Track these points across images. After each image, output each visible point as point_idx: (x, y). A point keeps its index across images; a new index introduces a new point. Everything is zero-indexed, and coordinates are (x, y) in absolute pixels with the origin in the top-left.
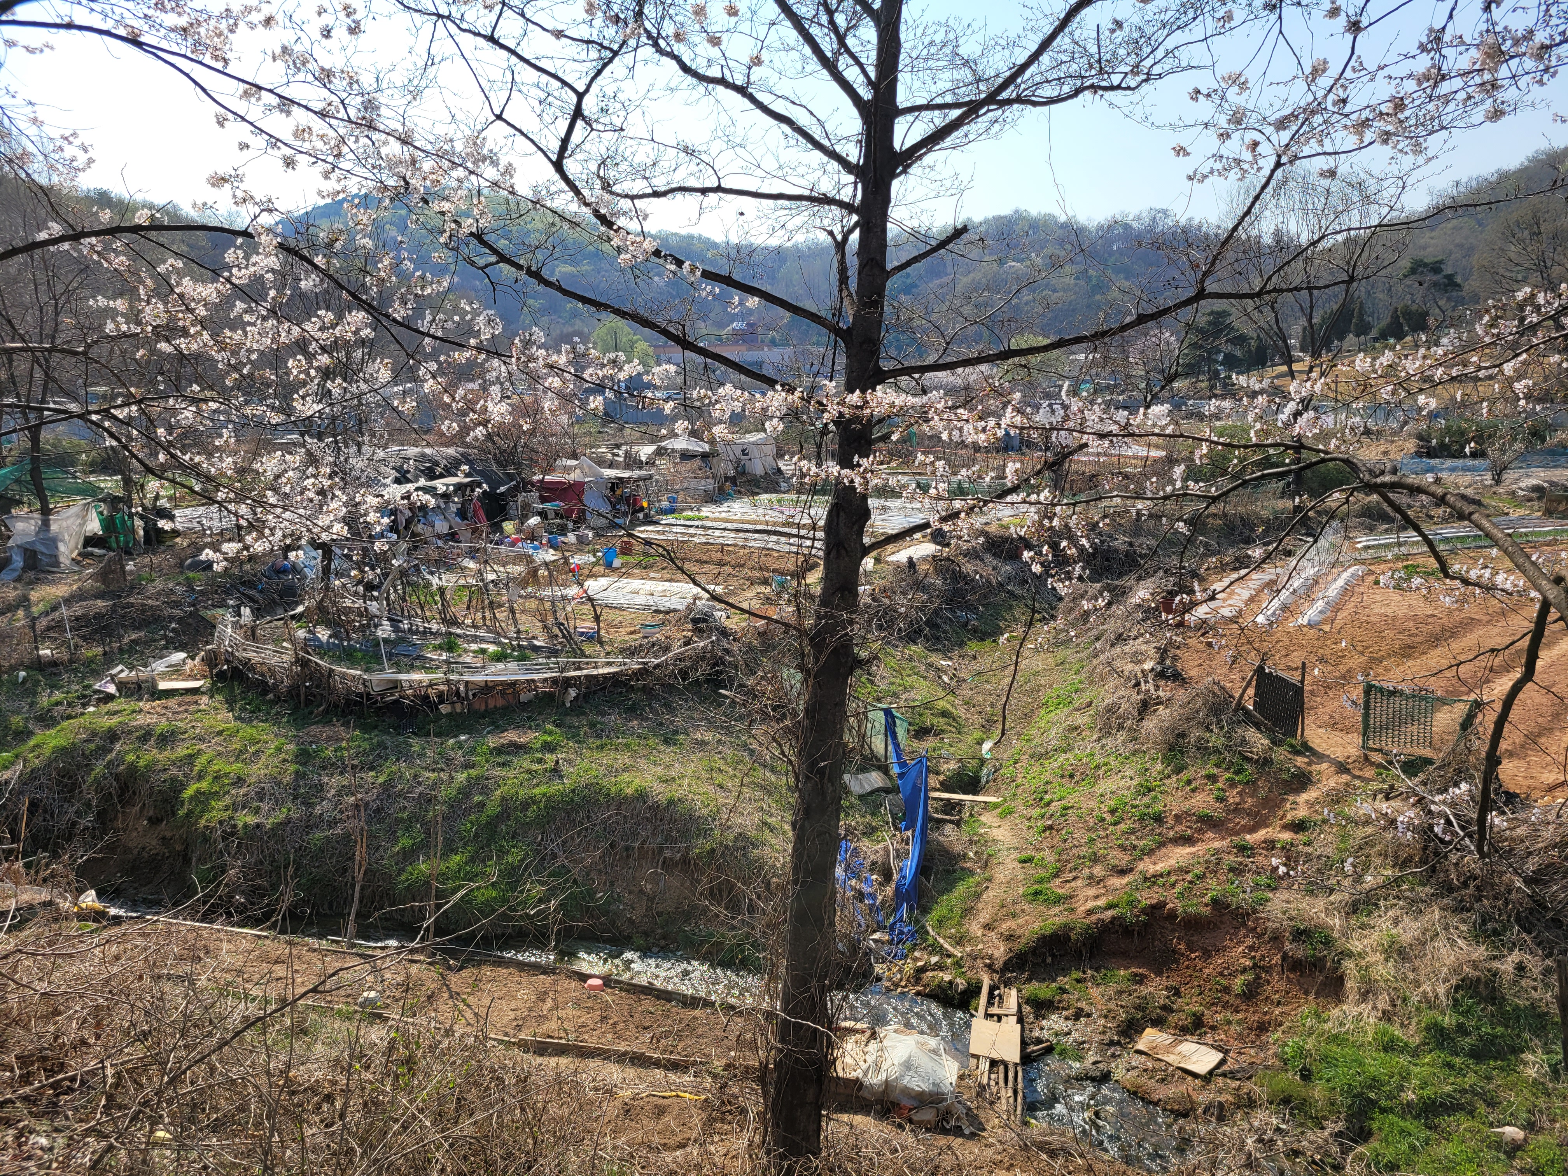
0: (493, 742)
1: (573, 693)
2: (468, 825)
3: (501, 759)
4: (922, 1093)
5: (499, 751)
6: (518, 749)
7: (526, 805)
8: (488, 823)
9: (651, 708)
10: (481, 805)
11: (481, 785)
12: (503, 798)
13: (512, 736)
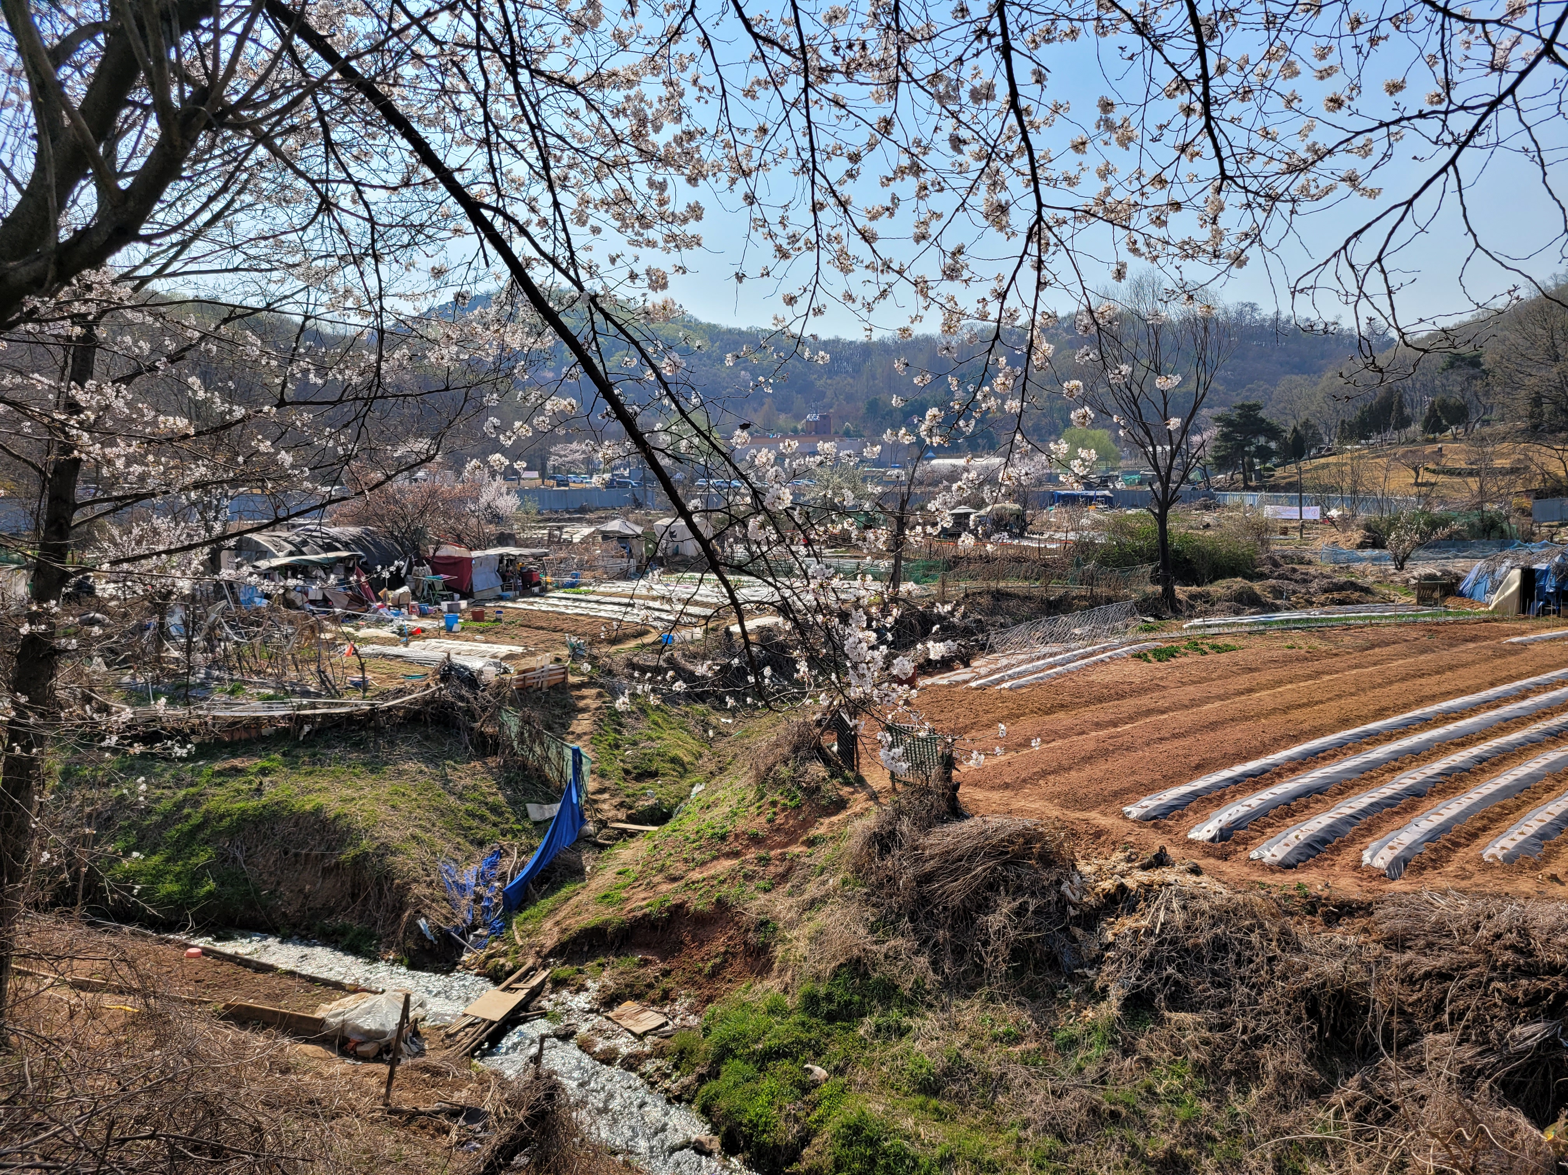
0: (217, 766)
1: (307, 728)
2: (172, 833)
3: (218, 781)
4: (370, 1031)
5: (220, 773)
6: (237, 772)
7: (222, 817)
8: (190, 831)
9: (375, 742)
10: (189, 816)
11: (195, 801)
12: (207, 811)
13: (237, 762)
